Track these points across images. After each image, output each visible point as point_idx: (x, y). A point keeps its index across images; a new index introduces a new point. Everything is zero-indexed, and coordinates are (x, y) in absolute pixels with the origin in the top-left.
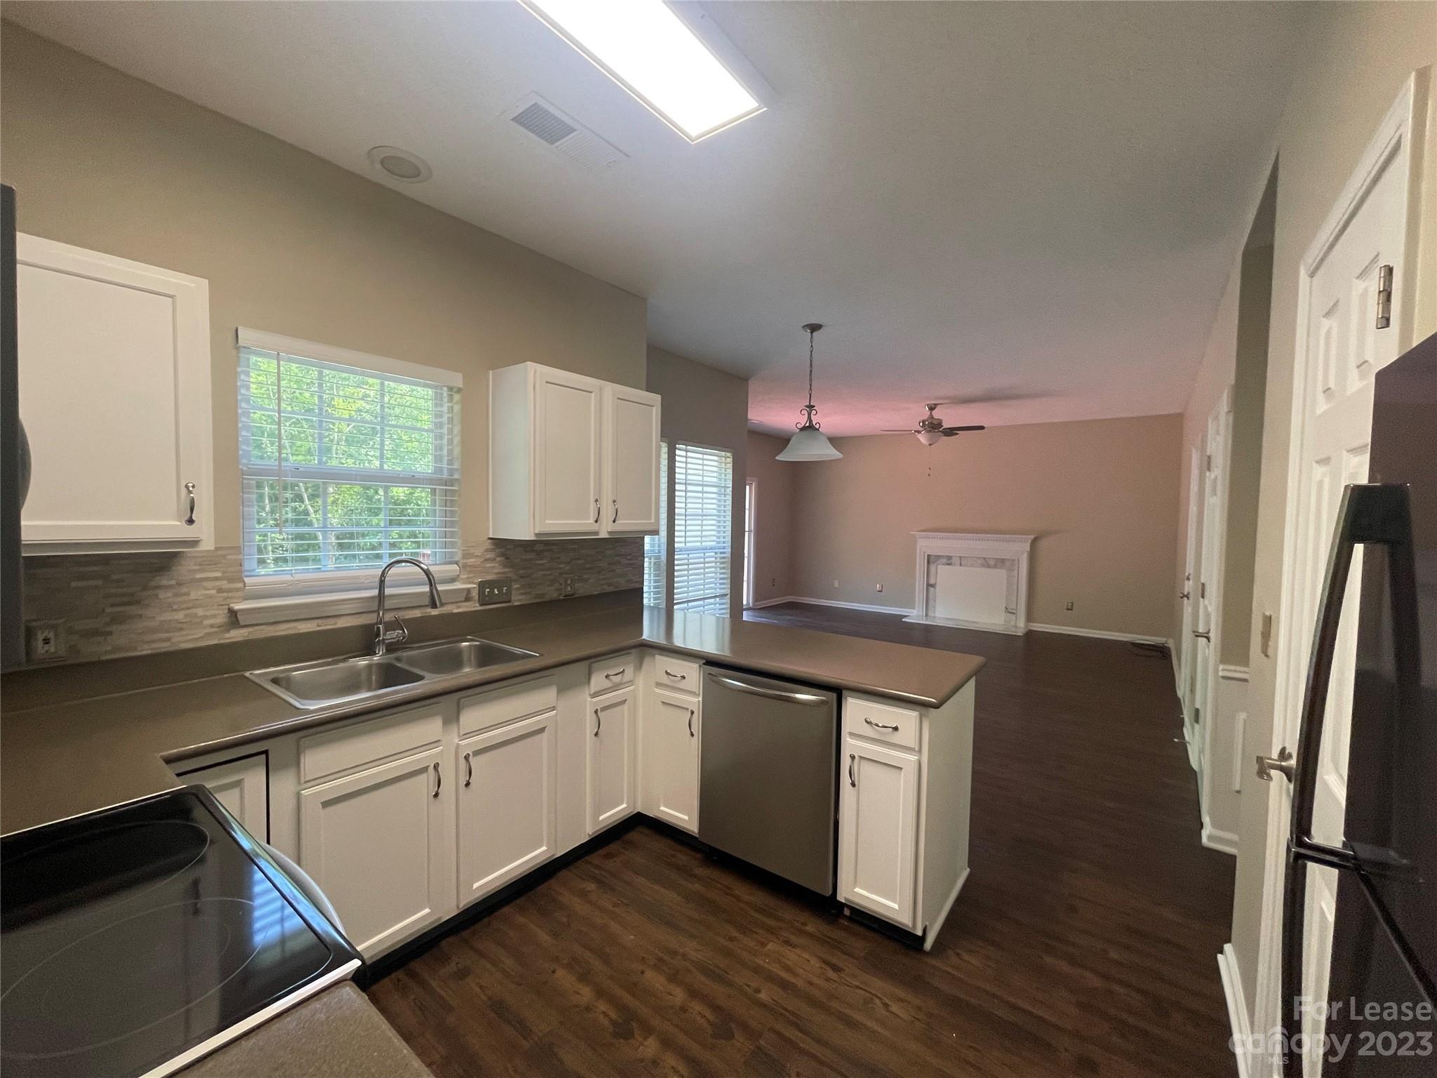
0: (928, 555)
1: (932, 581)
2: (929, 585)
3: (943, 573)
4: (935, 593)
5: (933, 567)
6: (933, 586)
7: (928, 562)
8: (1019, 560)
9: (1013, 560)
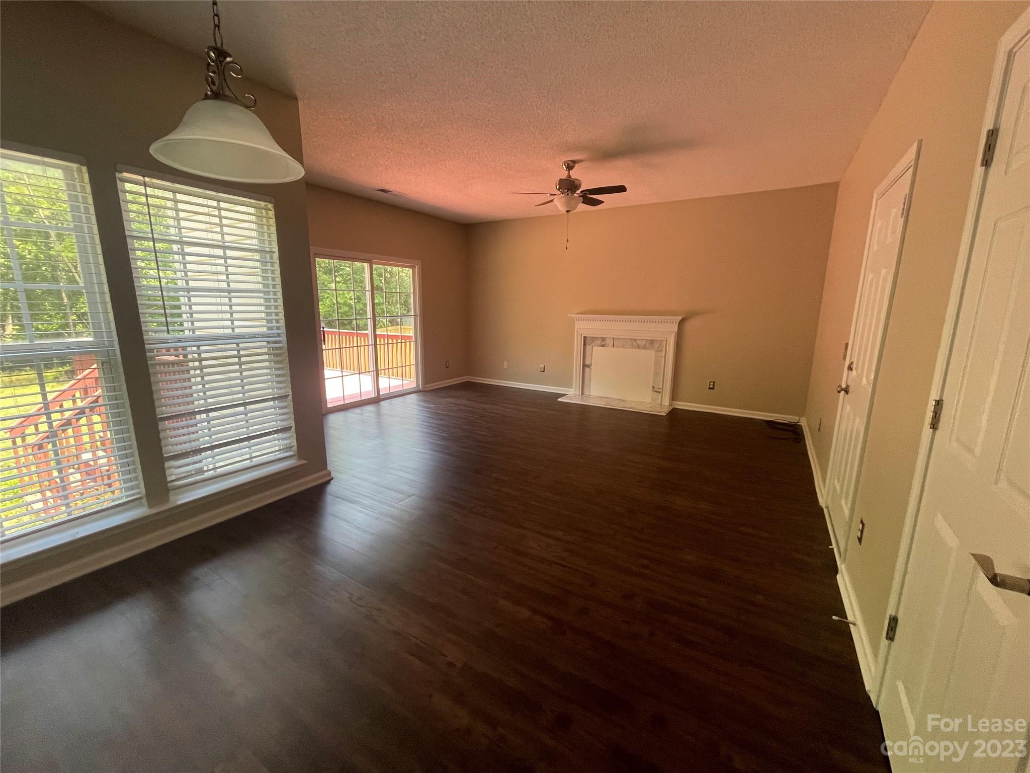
0: (585, 337)
1: (587, 363)
2: (585, 366)
3: (597, 354)
4: (590, 373)
5: (588, 348)
6: (588, 366)
7: (585, 344)
8: (667, 340)
9: (662, 341)
